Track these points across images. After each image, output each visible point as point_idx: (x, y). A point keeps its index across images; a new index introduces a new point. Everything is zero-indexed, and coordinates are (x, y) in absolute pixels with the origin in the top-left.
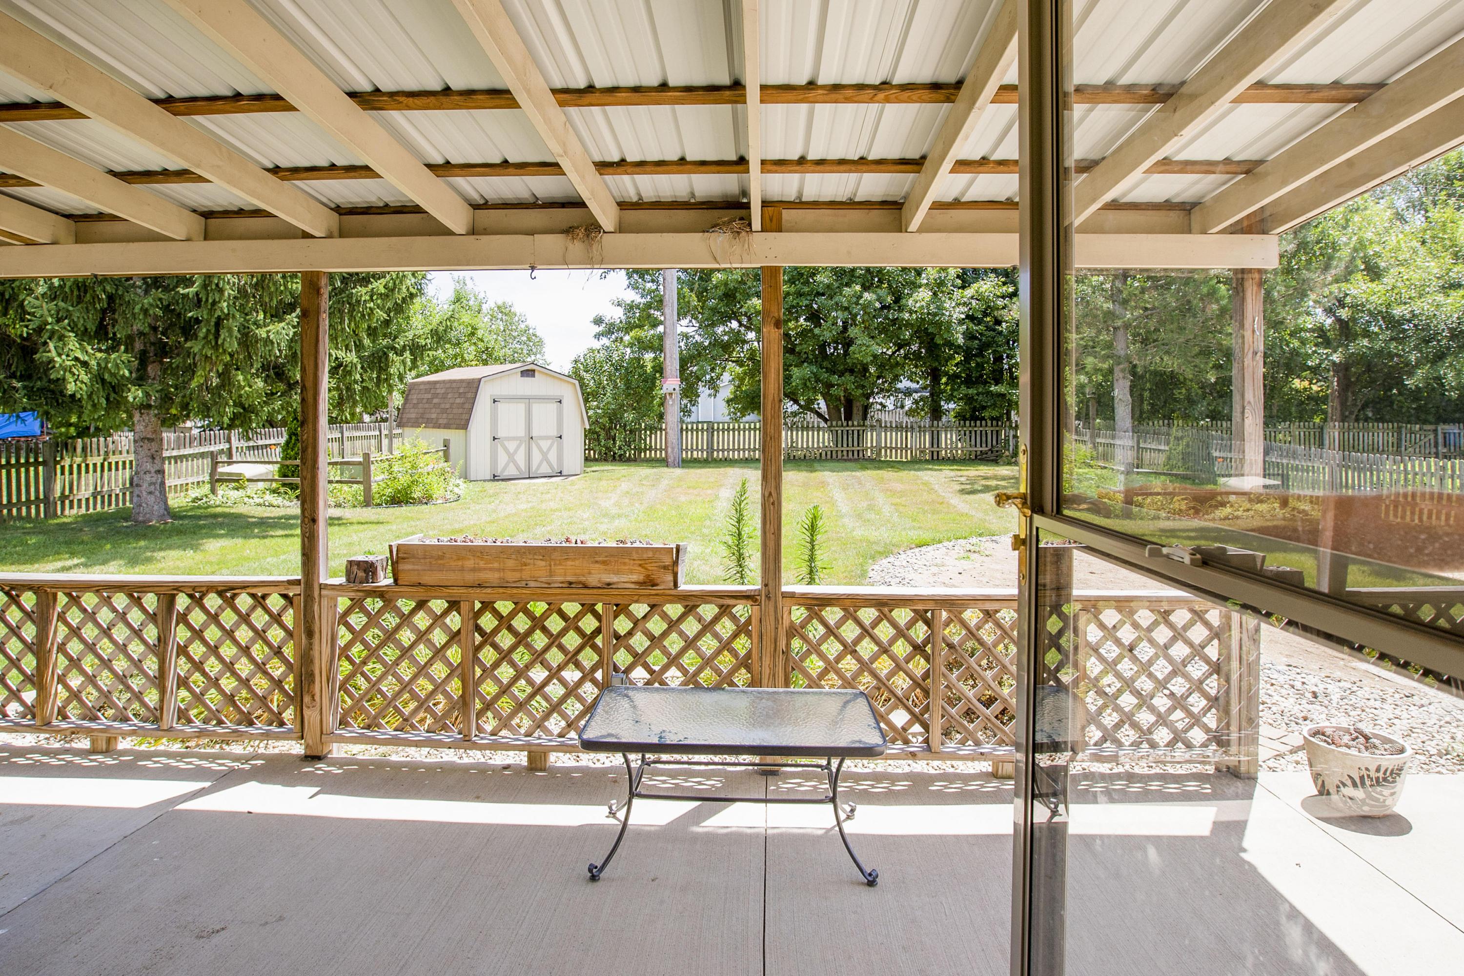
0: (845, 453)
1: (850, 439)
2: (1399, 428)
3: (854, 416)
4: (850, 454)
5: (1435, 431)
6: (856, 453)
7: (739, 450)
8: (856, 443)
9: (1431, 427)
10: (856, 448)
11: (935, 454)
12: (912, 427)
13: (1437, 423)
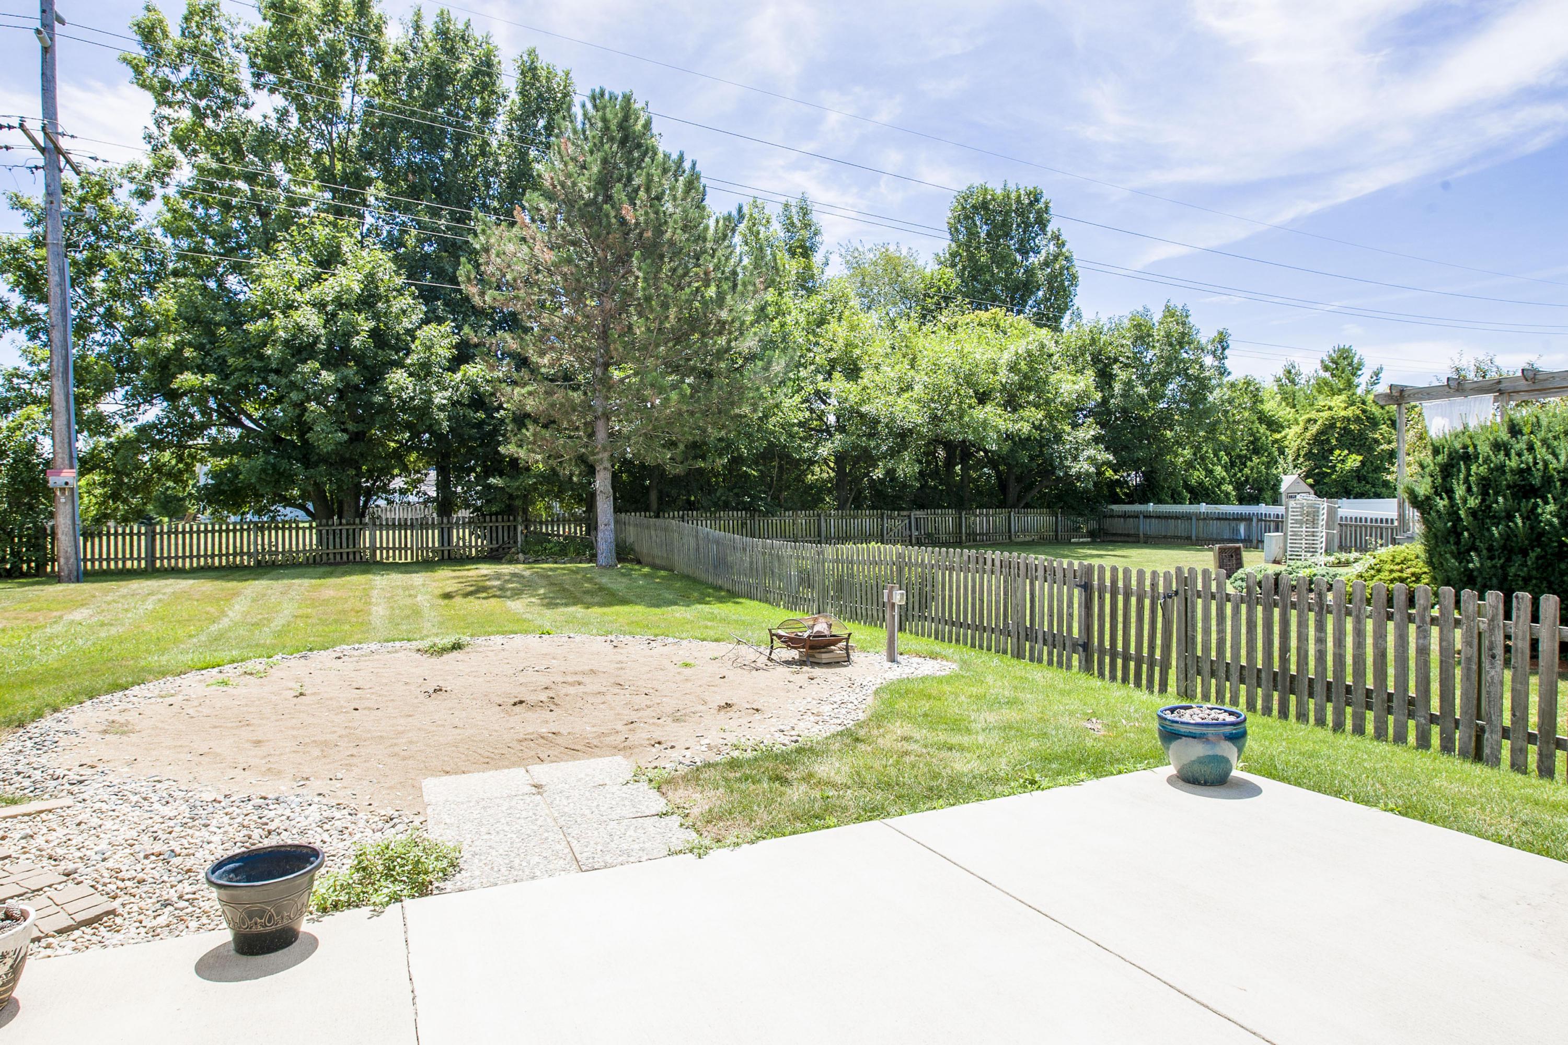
0: (331, 556)
1: (338, 540)
2: (882, 515)
3: (345, 513)
4: (338, 557)
5: (909, 517)
6: (345, 557)
7: (191, 557)
8: (344, 545)
9: (905, 513)
10: (345, 550)
11: (446, 553)
12: (412, 524)
13: (910, 509)
